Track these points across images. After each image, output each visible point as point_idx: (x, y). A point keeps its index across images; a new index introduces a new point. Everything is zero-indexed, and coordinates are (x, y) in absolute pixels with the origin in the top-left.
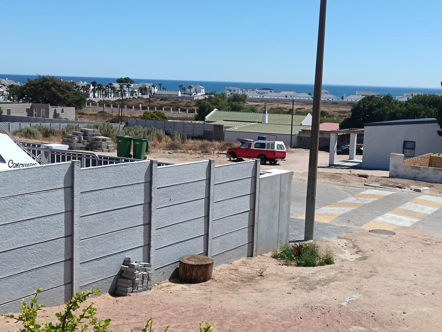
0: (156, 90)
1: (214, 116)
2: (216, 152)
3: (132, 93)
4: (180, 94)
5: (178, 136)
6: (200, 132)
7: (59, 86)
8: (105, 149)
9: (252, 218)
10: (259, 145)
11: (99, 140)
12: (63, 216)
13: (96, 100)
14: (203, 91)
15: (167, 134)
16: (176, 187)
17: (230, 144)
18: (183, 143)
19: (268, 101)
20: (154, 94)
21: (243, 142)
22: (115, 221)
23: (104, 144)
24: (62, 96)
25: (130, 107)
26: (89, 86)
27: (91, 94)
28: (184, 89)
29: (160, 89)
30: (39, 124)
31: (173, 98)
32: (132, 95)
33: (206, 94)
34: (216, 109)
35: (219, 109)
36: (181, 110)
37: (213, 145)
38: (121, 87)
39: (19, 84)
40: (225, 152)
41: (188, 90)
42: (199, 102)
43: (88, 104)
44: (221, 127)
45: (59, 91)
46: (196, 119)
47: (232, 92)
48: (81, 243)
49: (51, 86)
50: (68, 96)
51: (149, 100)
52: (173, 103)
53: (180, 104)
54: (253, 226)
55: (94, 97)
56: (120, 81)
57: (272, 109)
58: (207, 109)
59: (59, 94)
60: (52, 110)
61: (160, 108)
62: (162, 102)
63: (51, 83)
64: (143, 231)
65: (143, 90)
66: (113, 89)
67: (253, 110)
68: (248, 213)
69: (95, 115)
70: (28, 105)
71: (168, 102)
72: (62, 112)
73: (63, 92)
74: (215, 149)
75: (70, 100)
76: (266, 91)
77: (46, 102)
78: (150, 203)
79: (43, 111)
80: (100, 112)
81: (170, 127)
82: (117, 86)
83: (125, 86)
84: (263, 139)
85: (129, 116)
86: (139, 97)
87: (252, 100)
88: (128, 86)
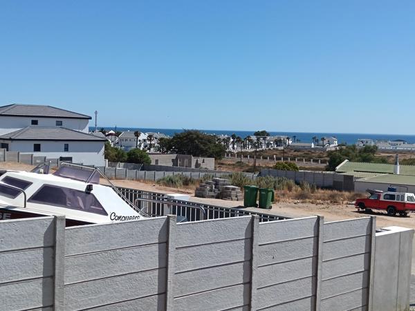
0: (290, 142)
1: (344, 167)
2: (345, 202)
3: (268, 145)
4: (313, 146)
5: (307, 186)
6: (330, 182)
7: (202, 139)
8: (234, 198)
9: (366, 279)
10: (388, 197)
11: (228, 189)
12: (156, 273)
13: (235, 152)
14: (336, 143)
15: (297, 183)
16: (280, 244)
17: (360, 195)
18: (312, 192)
19: (401, 152)
20: (289, 145)
21: (372, 193)
22: (212, 279)
23: (233, 193)
24: (204, 148)
25: (265, 158)
26: (229, 138)
27: (231, 146)
28: (317, 141)
29: (294, 141)
30: (180, 173)
31: (306, 149)
32: (268, 146)
33: (338, 146)
34: (347, 160)
35: (350, 160)
36: (314, 161)
37: (342, 195)
38: (258, 139)
39: (168, 137)
40: (354, 202)
41: (321, 142)
42: (330, 153)
43: (228, 155)
44: (351, 177)
45: (201, 143)
46: (327, 170)
47: (365, 143)
48: (176, 300)
49: (195, 139)
50: (209, 148)
51: (283, 151)
52: (307, 154)
53: (313, 155)
54: (368, 288)
55: (233, 148)
56: (257, 134)
57: (405, 160)
58: (338, 160)
59: (202, 146)
60: (194, 160)
61: (293, 159)
62: (295, 153)
63: (195, 136)
64: (242, 289)
65: (278, 142)
66: (251, 141)
67: (384, 161)
68: (362, 274)
69: (233, 165)
70: (174, 156)
71: (302, 153)
72: (203, 162)
73: (205, 144)
74: (345, 200)
75: (211, 151)
76: (399, 143)
77: (189, 153)
78: (251, 261)
79: (186, 161)
80: (238, 162)
81: (301, 177)
82: (254, 138)
83: (262, 139)
84: (394, 190)
85: (264, 166)
86: (274, 149)
87: (384, 151)
88: (264, 139)
